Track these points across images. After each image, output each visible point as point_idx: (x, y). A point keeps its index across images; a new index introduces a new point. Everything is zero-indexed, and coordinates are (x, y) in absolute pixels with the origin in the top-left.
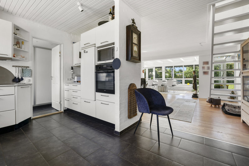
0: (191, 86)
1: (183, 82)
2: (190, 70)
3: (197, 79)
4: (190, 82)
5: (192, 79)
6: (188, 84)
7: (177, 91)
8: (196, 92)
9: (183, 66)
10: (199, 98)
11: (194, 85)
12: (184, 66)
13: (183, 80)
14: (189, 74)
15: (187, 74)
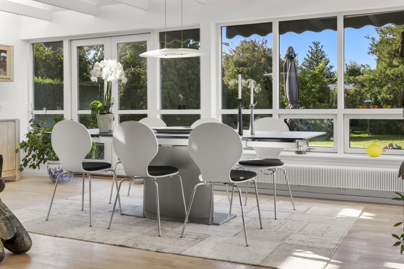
9: (341, 23)
14: (389, 85)
15: (381, 86)
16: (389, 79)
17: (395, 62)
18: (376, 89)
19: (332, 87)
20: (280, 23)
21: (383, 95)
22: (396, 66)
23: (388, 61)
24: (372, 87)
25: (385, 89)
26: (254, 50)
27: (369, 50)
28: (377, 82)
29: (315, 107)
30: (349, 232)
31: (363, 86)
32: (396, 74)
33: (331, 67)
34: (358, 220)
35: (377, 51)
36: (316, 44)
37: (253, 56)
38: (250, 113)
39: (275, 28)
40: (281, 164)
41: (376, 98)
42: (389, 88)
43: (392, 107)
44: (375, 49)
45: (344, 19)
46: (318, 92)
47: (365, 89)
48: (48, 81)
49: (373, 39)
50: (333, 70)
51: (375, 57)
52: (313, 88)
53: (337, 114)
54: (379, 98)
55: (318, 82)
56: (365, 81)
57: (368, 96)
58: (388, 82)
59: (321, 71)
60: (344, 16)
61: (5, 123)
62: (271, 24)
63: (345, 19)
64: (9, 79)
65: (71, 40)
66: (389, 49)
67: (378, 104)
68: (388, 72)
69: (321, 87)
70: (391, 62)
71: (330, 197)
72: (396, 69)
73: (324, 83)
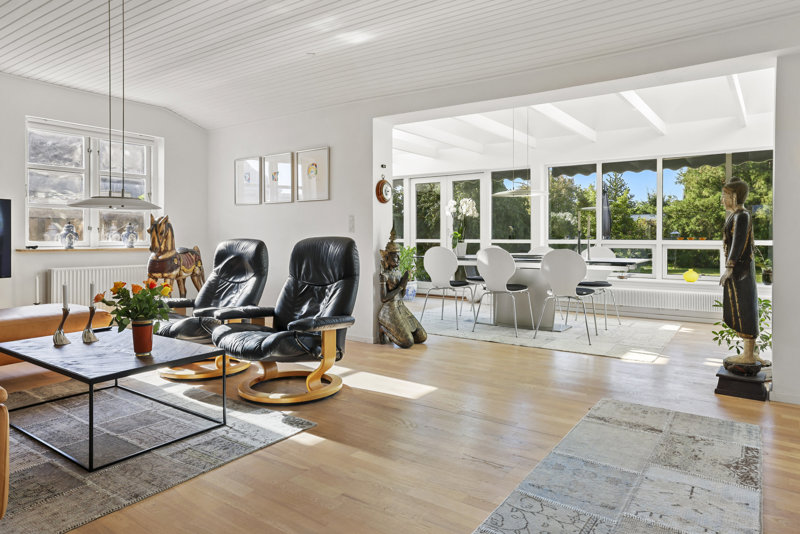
0: (707, 288)
1: (660, 260)
2: (700, 196)
3: (758, 243)
4: (703, 262)
5: (717, 244)
6: (691, 274)
7: (612, 322)
8: (752, 348)
9: (660, 165)
10: (778, 404)
11: (734, 292)
12: (668, 164)
13: (660, 247)
14: (698, 217)
15: (689, 217)
16: (698, 210)
17: (705, 192)
18: (684, 221)
19: (635, 218)
20: (603, 164)
21: (691, 226)
22: (705, 197)
23: (697, 191)
24: (679, 218)
25: (693, 220)
27: (675, 180)
28: (683, 213)
29: (618, 238)
30: (672, 340)
32: (706, 205)
33: (632, 196)
34: (678, 333)
35: (685, 181)
40: (610, 285)
41: (684, 229)
42: (698, 220)
44: (682, 178)
46: (621, 223)
47: (672, 220)
50: (633, 200)
51: (683, 187)
52: (615, 219)
53: (656, 245)
54: (687, 229)
55: (621, 213)
56: (671, 212)
57: (675, 227)
58: (697, 214)
59: (624, 202)
60: (664, 159)
62: (595, 165)
63: (665, 162)
65: (412, 179)
66: (699, 178)
67: (685, 236)
68: (697, 203)
69: (623, 218)
70: (700, 193)
71: (649, 316)
72: (706, 200)
73: (626, 214)
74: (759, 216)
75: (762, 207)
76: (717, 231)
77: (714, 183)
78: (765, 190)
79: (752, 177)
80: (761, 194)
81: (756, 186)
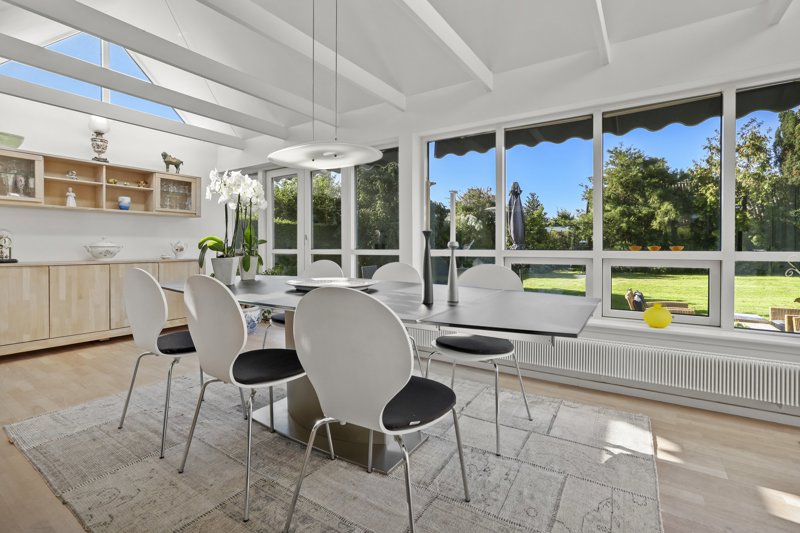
17: (607, 207)
19: (549, 229)
26: (480, 197)
27: (581, 197)
31: (578, 228)
33: (546, 214)
36: (533, 195)
37: (479, 201)
38: (450, 255)
39: (500, 139)
43: (644, 248)
45: (604, 119)
46: (537, 233)
48: (285, 222)
49: (587, 187)
53: (592, 259)
55: (536, 225)
59: (539, 217)
60: (604, 114)
61: (186, 264)
63: (605, 121)
64: (195, 215)
65: (266, 171)
73: (542, 226)
74: (654, 227)
75: (656, 219)
76: (617, 240)
77: (614, 199)
78: (657, 205)
79: (647, 194)
80: (654, 208)
81: (651, 201)
